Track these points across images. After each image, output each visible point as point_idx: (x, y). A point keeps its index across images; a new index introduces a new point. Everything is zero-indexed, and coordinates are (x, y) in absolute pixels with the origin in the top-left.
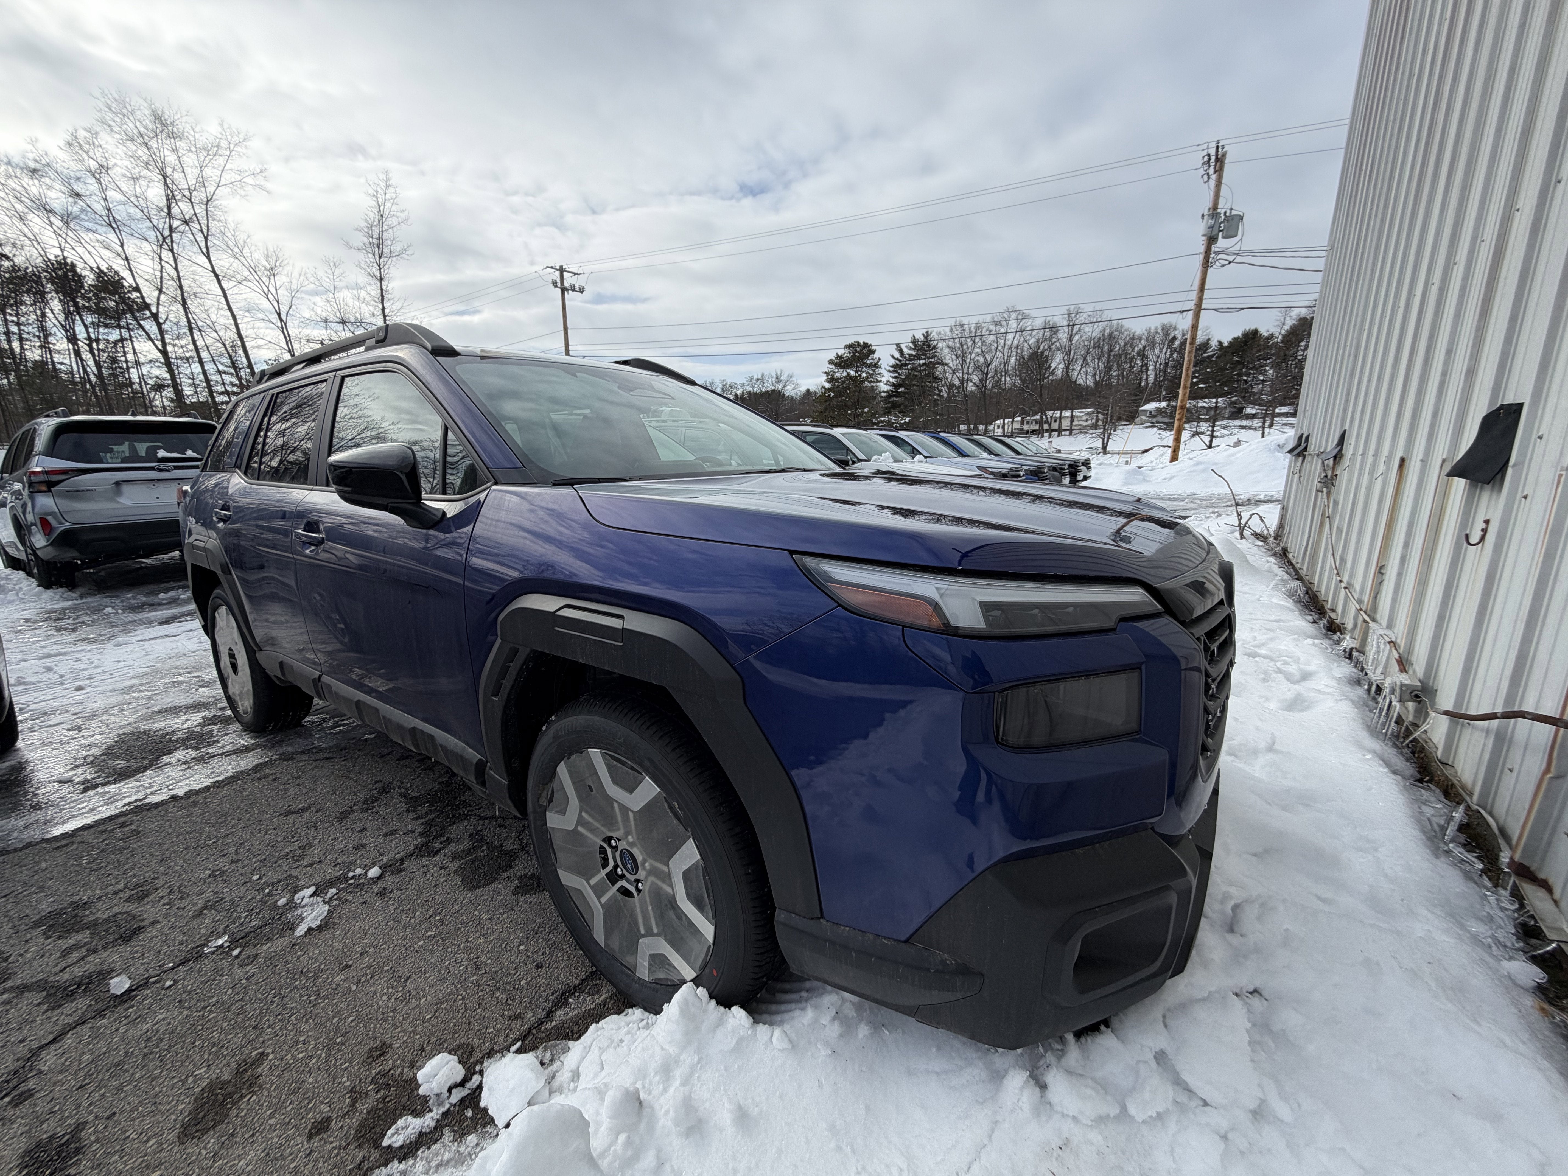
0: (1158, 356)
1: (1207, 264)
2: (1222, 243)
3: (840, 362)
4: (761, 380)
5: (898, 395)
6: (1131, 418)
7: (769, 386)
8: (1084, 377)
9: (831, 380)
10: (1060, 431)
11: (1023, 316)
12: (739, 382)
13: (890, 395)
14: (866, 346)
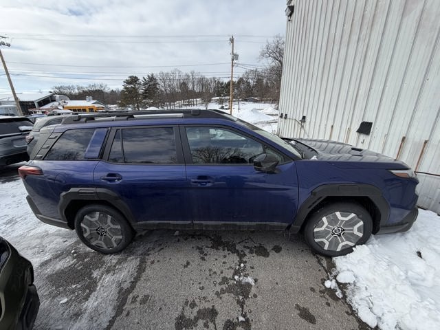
0: (213, 85)
1: (233, 66)
2: (235, 61)
3: (128, 82)
4: (94, 86)
5: (146, 93)
6: (210, 101)
7: (98, 88)
8: (197, 90)
9: (126, 88)
10: (194, 104)
11: (180, 72)
12: (85, 86)
13: (143, 93)
14: (136, 77)
